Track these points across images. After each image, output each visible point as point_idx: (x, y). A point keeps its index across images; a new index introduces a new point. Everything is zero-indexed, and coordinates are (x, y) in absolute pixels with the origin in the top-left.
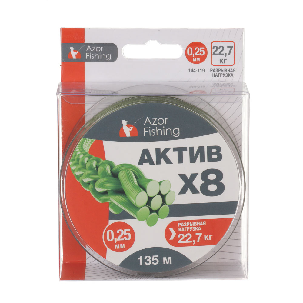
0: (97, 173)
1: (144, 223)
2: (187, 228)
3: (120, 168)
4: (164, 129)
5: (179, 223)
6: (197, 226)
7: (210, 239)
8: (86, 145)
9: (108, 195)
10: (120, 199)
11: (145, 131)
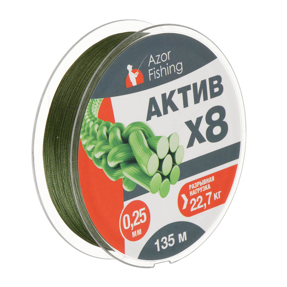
0: (109, 143)
1: (158, 195)
2: (198, 189)
4: (168, 67)
5: (190, 186)
6: (206, 184)
7: (219, 198)
8: (95, 108)
9: (121, 169)
10: (133, 170)
11: (150, 74)
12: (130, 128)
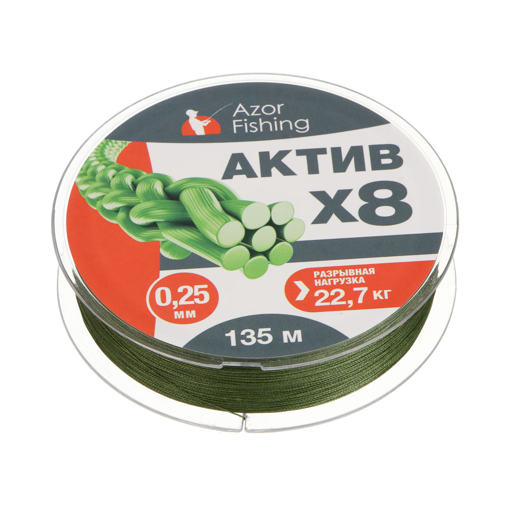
0: (135, 194)
1: (239, 273)
2: (334, 279)
3: (184, 185)
4: (276, 122)
5: (315, 272)
6: (355, 276)
7: (386, 297)
8: (111, 150)
9: (158, 229)
10: (185, 234)
11: (235, 126)
12: (186, 183)
